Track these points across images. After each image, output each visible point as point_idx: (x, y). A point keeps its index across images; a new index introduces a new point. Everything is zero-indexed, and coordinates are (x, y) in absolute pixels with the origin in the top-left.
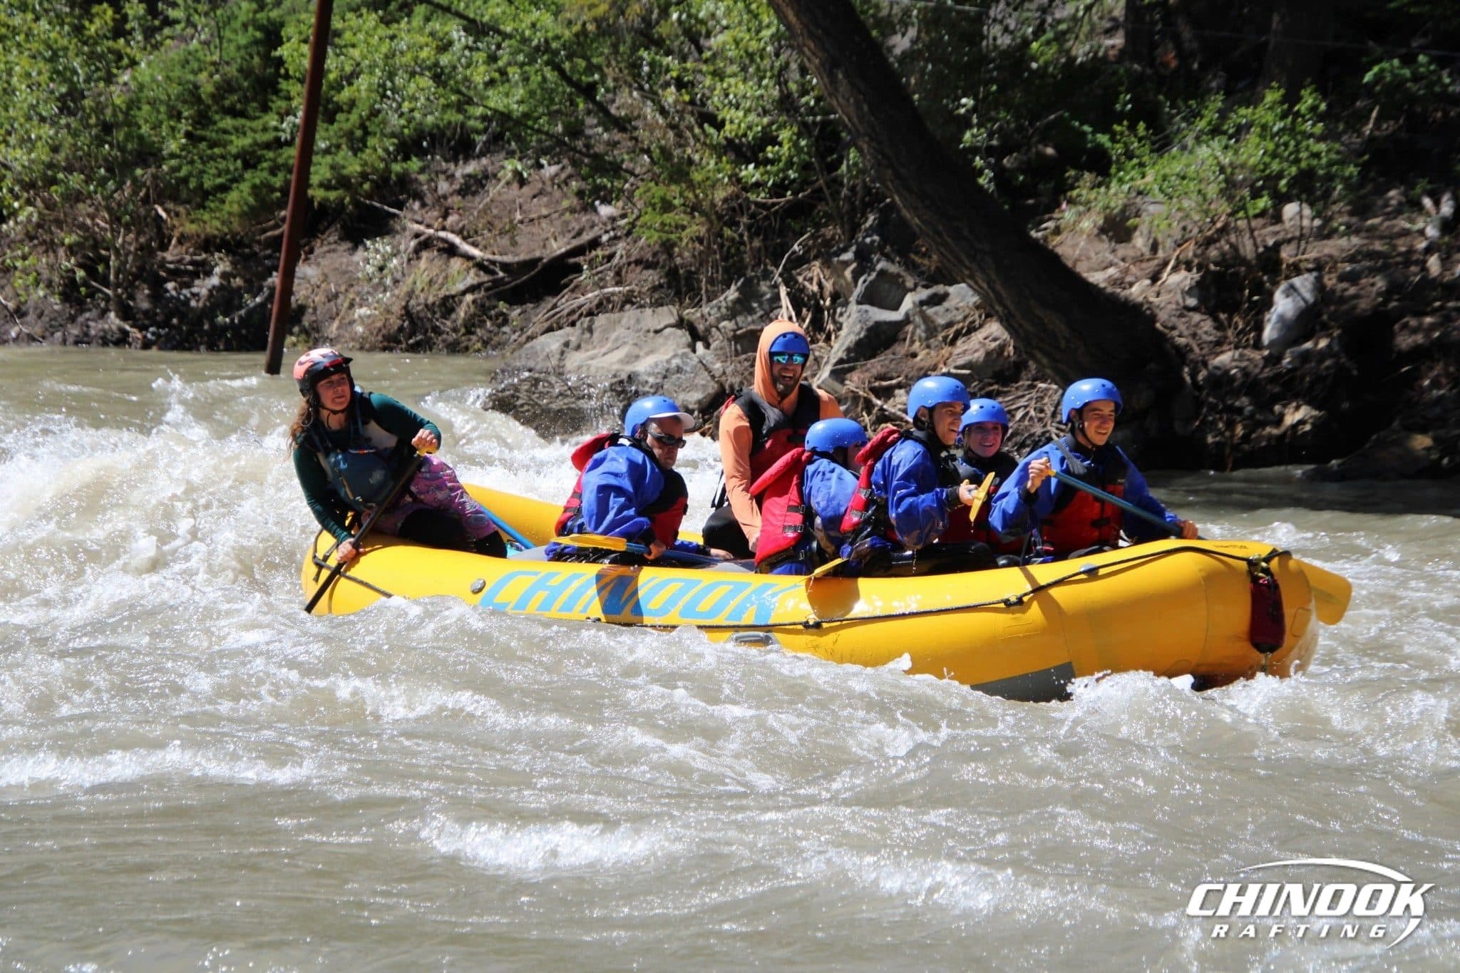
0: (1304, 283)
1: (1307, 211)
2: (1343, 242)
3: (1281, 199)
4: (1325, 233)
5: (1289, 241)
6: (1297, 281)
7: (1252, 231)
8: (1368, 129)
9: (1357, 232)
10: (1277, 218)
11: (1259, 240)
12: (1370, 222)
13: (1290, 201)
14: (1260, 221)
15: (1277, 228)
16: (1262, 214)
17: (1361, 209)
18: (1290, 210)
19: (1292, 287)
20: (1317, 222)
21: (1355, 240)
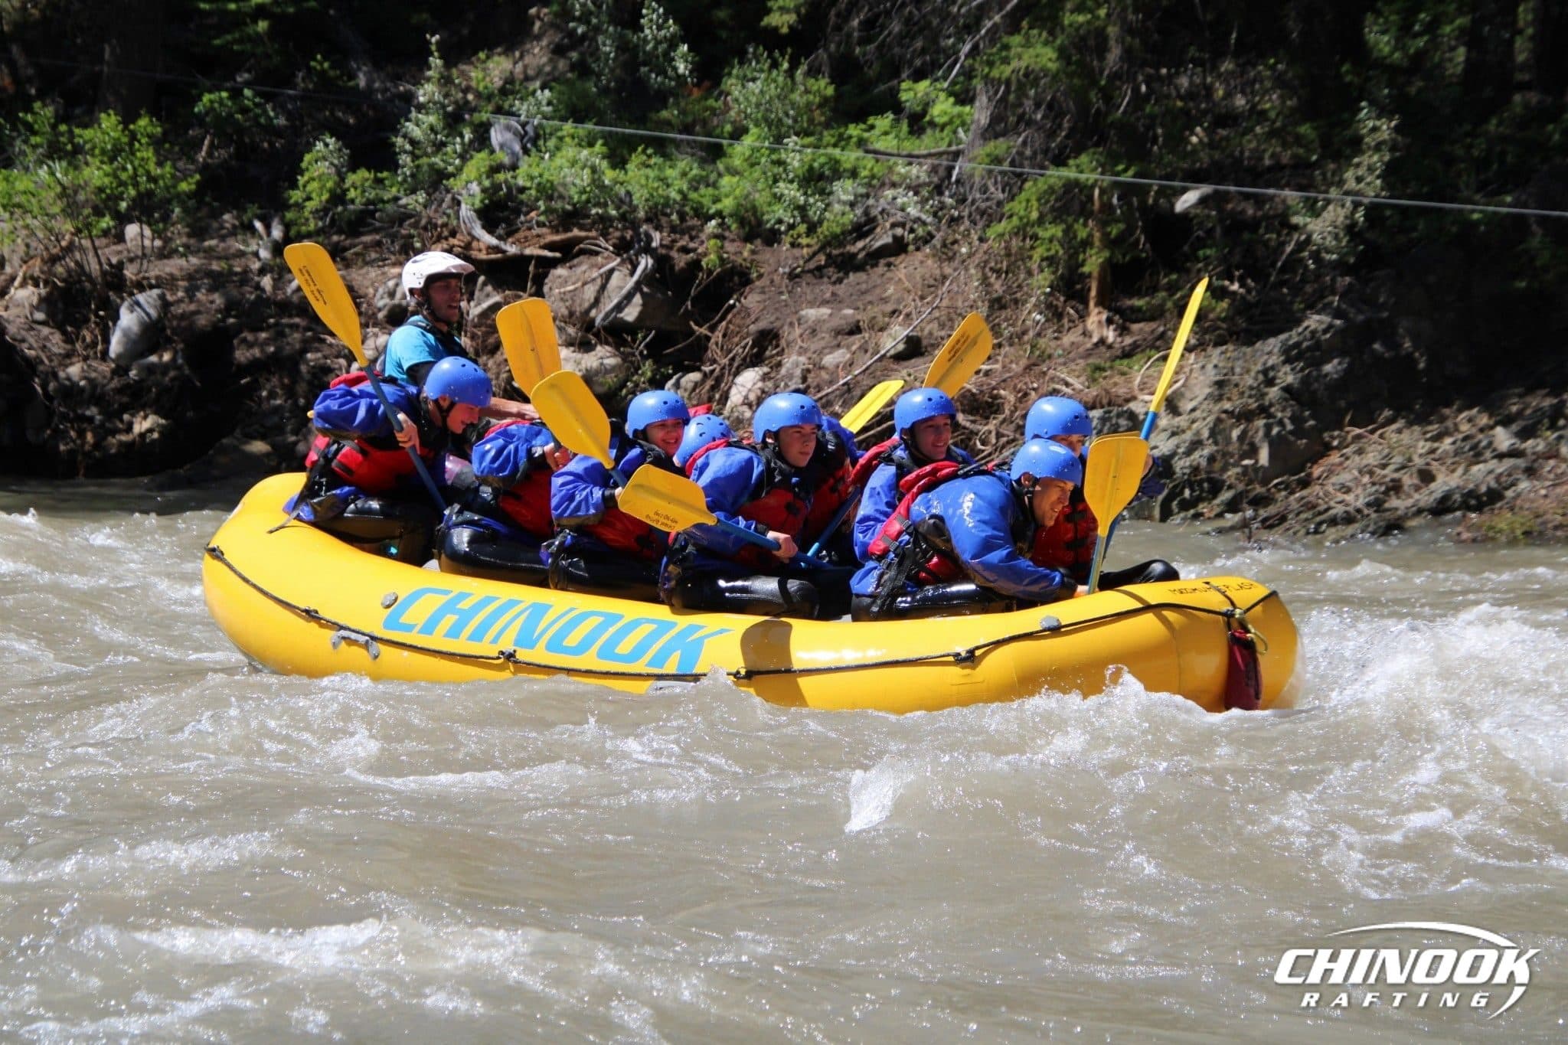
0: (148, 299)
1: (147, 232)
2: (182, 262)
3: (123, 219)
4: (164, 254)
5: (131, 260)
6: (141, 298)
7: (95, 249)
8: (202, 156)
9: (195, 253)
10: (120, 238)
11: (103, 260)
12: (207, 244)
13: (131, 222)
14: (104, 241)
15: (119, 247)
16: (106, 233)
17: (199, 232)
18: (132, 230)
19: (138, 304)
20: (158, 243)
21: (194, 260)
